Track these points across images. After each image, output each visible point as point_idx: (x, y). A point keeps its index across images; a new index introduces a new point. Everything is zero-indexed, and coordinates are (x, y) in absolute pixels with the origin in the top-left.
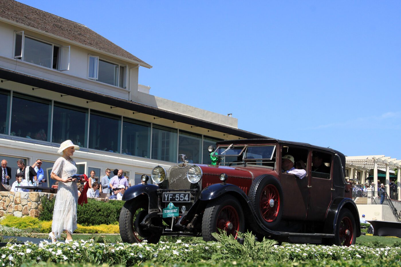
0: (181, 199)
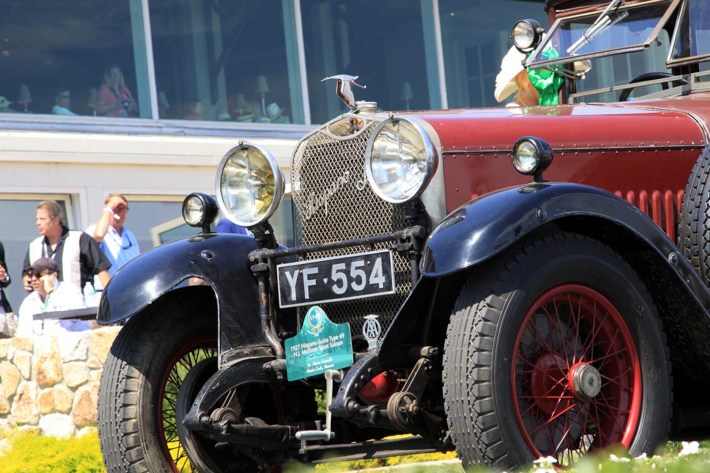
0: (355, 286)
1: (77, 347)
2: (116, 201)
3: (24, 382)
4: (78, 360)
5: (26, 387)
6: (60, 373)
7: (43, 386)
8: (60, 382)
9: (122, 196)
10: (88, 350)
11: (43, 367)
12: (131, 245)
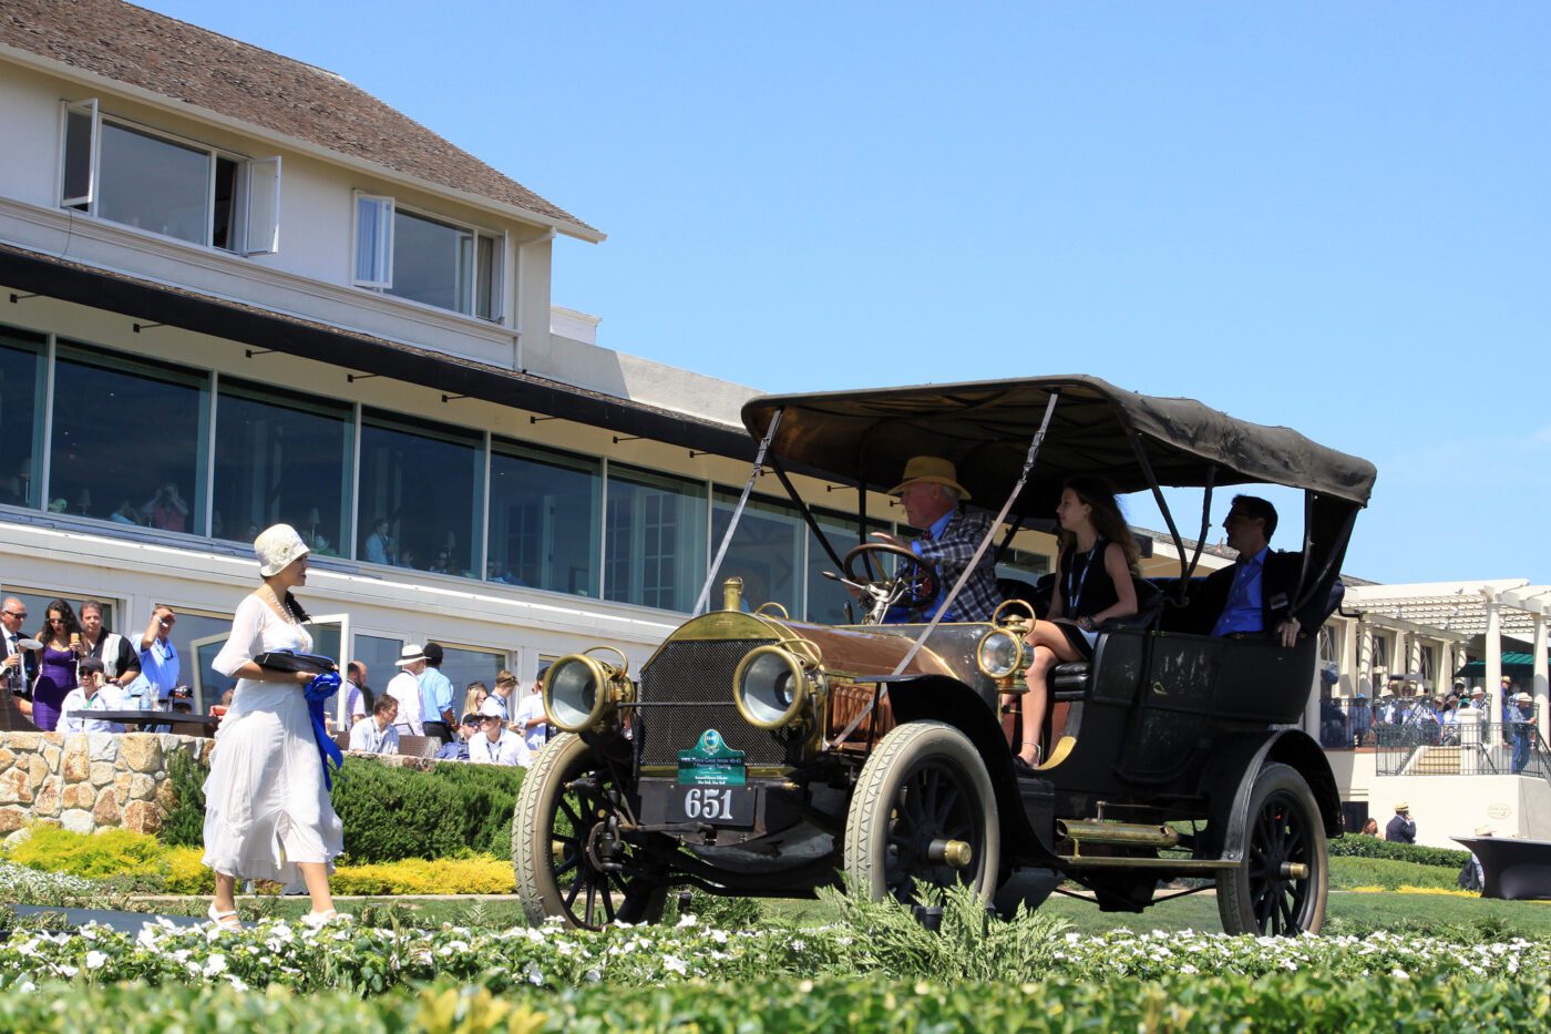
1: (106, 748)
2: (165, 612)
3: (51, 776)
4: (105, 761)
5: (53, 781)
6: (87, 770)
7: (68, 782)
8: (86, 780)
9: (169, 607)
10: (116, 752)
11: (71, 763)
12: (172, 656)
